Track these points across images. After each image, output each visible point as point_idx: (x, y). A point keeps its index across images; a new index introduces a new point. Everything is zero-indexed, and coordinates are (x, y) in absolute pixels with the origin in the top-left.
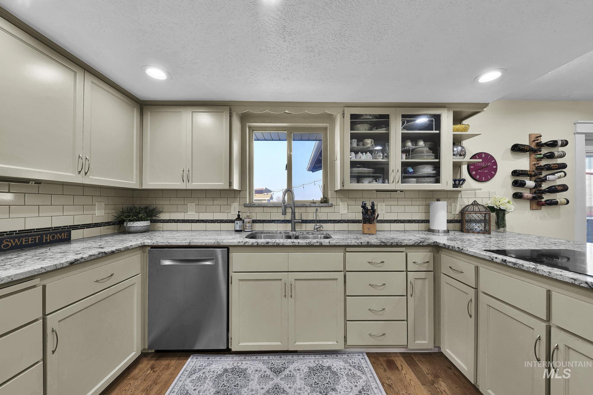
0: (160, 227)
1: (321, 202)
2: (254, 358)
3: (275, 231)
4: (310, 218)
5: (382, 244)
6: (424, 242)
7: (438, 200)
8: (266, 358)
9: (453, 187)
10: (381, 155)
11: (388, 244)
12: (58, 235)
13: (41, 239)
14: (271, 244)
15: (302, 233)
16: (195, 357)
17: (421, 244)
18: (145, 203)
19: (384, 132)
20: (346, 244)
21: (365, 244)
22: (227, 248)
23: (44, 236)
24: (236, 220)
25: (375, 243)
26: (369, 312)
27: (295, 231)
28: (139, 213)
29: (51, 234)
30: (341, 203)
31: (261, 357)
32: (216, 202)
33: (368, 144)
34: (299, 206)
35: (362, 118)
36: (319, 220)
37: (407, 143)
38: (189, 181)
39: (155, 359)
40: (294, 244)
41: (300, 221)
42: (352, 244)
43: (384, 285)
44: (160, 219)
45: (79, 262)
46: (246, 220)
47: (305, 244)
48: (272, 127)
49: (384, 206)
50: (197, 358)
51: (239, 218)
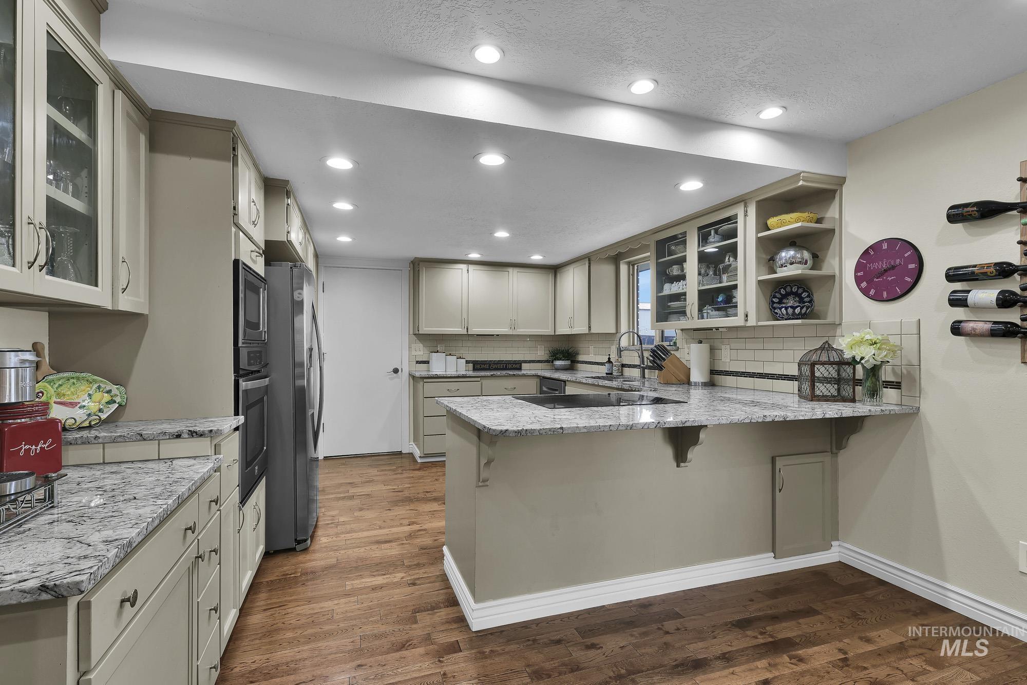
0: (578, 367)
12: (515, 365)
13: (506, 366)
22: (565, 381)
23: (508, 365)
24: (607, 363)
29: (511, 364)
38: (572, 327)
45: (495, 375)
46: (614, 363)
49: (729, 352)
51: (609, 361)
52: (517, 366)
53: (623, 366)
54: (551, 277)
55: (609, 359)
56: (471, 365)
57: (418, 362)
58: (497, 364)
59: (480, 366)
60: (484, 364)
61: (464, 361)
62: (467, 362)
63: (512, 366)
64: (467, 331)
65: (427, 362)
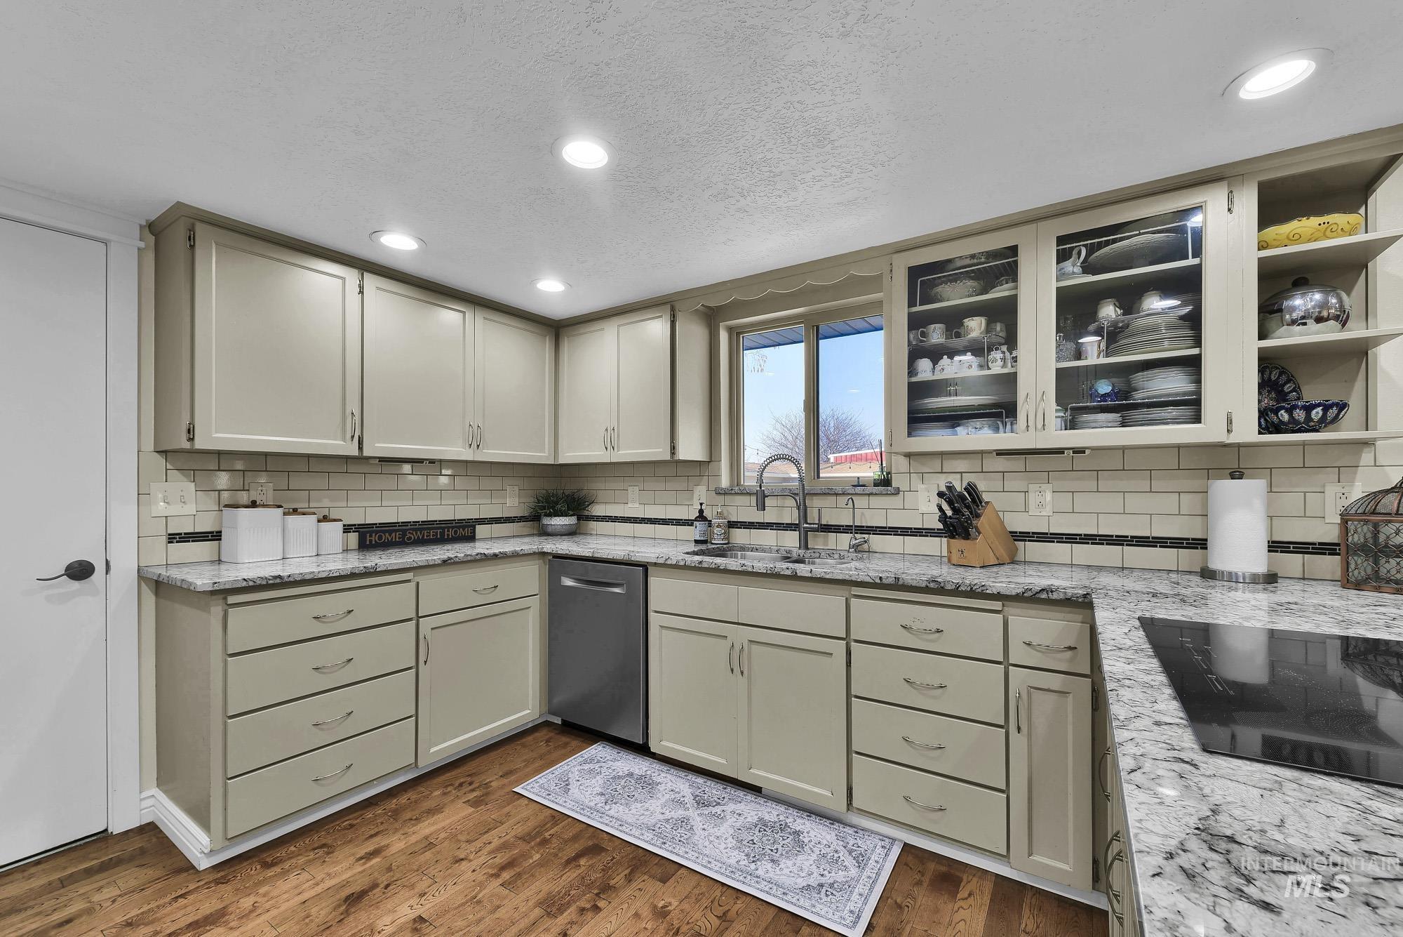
0: (593, 529)
1: (876, 485)
2: (682, 774)
3: (768, 547)
4: (846, 521)
5: (932, 585)
6: (1052, 592)
7: (1236, 475)
8: (700, 780)
9: (1260, 433)
10: (998, 358)
11: (949, 587)
12: (461, 529)
13: (442, 534)
14: (706, 566)
15: (818, 555)
16: (602, 745)
17: (1044, 596)
18: (570, 487)
19: (1006, 293)
20: (847, 578)
21: (891, 581)
22: (645, 567)
23: (446, 530)
24: (696, 520)
25: (915, 582)
26: (904, 742)
27: (807, 548)
28: (557, 503)
29: (453, 527)
30: (921, 487)
31: (694, 777)
32: (670, 486)
33: (972, 330)
34: (819, 492)
35: (952, 266)
36: (867, 527)
37: (1101, 308)
38: (613, 448)
39: (557, 732)
40: (744, 568)
41: (815, 526)
42: (859, 580)
43: (942, 687)
44: (593, 514)
45: (452, 561)
46: (714, 521)
47: (765, 572)
48: (789, 318)
49: (1049, 496)
50: (604, 747)
51: (701, 517)
52: (467, 532)
53: (732, 525)
54: (548, 345)
55: (701, 511)
56: (353, 538)
57: (173, 538)
58: (421, 530)
59: (380, 538)
60: (390, 532)
61: (339, 525)
62: (347, 529)
63: (456, 532)
64: (361, 448)
65: (216, 536)
